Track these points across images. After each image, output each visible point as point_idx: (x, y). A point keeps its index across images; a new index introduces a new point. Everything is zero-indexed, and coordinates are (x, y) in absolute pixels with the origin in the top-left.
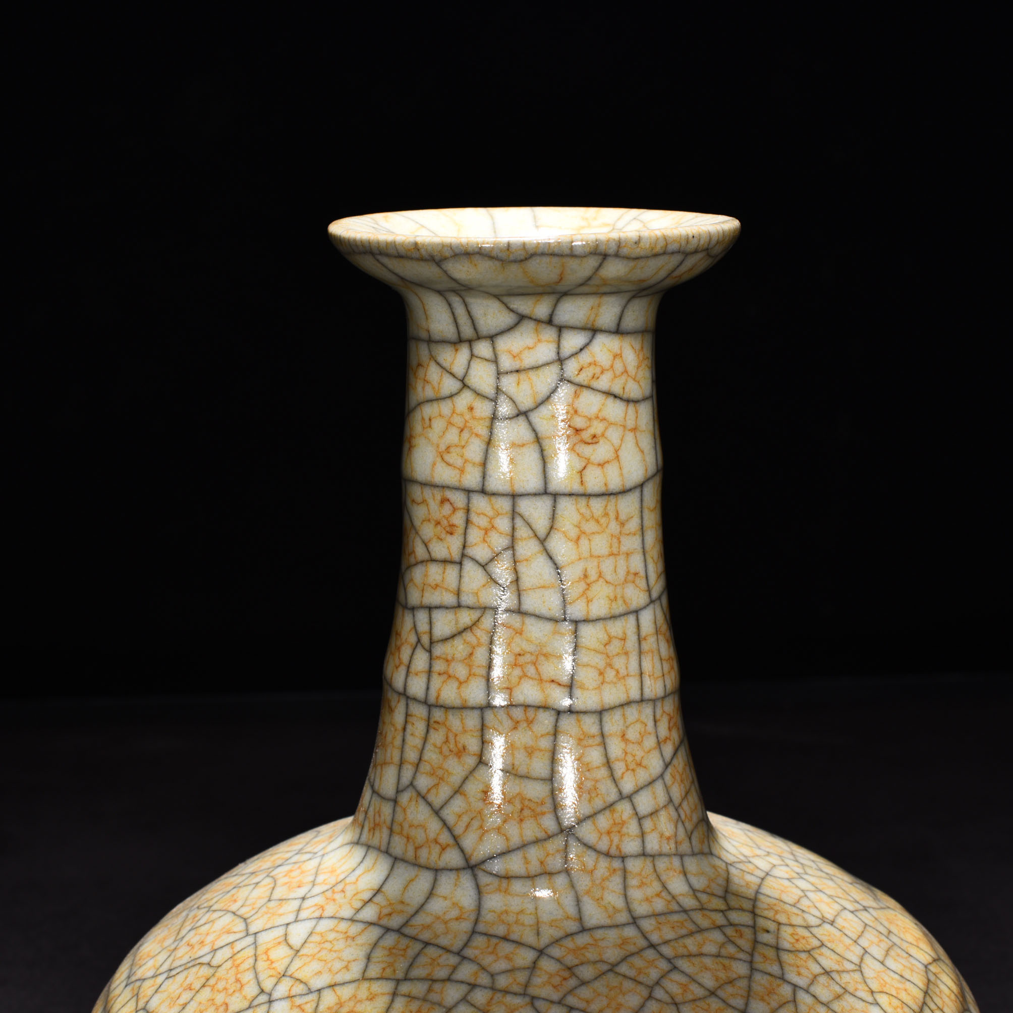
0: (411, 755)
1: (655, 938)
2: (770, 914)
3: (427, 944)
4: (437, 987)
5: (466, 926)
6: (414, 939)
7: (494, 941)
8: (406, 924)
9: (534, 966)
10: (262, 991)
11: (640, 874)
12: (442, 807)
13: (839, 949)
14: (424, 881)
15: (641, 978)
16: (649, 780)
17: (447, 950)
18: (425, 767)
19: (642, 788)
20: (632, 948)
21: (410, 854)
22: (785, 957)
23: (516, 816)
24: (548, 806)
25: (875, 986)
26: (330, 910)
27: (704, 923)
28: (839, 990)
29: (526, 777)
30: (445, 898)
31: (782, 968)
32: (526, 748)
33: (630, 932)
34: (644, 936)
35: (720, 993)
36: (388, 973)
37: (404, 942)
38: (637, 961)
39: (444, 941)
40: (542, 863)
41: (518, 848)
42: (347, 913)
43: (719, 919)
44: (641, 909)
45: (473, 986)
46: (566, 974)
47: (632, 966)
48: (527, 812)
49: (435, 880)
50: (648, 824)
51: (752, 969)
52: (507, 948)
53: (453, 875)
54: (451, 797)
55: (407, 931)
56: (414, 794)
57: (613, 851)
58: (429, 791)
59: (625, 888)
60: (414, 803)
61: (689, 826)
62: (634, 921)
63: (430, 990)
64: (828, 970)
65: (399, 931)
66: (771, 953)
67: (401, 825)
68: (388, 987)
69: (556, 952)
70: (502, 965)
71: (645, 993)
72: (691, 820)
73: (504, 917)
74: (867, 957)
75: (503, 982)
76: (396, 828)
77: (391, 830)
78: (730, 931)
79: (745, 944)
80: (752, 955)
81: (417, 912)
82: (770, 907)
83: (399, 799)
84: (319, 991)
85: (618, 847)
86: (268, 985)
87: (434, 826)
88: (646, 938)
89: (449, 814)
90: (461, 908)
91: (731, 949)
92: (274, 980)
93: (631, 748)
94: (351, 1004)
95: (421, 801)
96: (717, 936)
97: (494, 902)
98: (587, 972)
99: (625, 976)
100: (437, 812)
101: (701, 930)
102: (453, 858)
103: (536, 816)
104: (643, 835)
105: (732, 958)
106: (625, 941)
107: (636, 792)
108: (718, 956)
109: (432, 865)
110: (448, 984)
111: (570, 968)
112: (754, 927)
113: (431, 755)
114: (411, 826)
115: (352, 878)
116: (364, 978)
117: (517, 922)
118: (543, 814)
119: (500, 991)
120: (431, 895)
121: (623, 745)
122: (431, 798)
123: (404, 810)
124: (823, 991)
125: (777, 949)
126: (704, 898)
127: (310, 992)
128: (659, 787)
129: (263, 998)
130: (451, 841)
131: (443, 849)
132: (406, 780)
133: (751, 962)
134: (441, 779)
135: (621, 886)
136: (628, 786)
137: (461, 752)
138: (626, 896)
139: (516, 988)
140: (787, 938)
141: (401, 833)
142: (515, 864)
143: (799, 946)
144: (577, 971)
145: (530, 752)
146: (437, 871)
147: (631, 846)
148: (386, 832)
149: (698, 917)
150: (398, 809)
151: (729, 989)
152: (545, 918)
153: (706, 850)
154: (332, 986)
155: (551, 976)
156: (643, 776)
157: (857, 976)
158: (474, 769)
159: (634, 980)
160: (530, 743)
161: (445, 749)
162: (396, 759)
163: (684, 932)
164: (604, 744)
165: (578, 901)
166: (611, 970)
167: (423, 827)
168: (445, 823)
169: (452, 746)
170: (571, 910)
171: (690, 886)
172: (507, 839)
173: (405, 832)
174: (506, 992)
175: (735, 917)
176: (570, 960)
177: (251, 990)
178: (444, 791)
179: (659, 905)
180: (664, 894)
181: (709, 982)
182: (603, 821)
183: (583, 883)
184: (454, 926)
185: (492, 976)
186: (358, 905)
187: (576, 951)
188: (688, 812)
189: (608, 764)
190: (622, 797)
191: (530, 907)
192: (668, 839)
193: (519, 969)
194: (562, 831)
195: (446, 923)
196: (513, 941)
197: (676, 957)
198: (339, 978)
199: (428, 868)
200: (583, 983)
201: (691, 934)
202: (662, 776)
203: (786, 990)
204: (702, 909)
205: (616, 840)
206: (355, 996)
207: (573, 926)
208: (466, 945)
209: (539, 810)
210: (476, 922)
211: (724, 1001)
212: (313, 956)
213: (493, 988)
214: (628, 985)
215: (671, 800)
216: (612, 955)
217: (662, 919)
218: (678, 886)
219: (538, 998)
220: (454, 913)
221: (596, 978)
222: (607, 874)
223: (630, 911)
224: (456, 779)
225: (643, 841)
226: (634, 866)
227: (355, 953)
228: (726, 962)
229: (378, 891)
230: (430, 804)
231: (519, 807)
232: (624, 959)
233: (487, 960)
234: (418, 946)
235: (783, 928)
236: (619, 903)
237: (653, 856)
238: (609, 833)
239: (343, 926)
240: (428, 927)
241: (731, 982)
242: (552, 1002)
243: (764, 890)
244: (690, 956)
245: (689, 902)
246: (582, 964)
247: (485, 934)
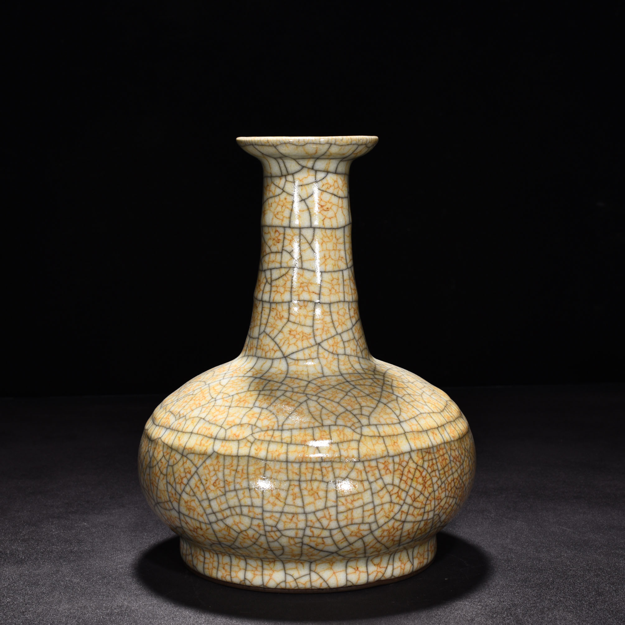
0: (264, 321)
1: (349, 380)
2: (390, 377)
3: (270, 381)
4: (274, 392)
5: (284, 376)
6: (265, 380)
7: (293, 379)
8: (262, 376)
9: (307, 386)
10: (213, 398)
11: (344, 361)
12: (275, 338)
13: (414, 389)
14: (269, 363)
15: (343, 390)
16: (347, 329)
17: (277, 382)
18: (269, 325)
19: (344, 332)
20: (341, 382)
21: (264, 355)
22: (394, 388)
23: (301, 339)
24: (312, 335)
25: (426, 401)
26: (235, 375)
27: (366, 377)
28: (413, 399)
29: (304, 325)
30: (276, 368)
31: (393, 391)
32: (304, 315)
33: (340, 378)
34: (345, 379)
35: (370, 395)
36: (257, 389)
37: (262, 381)
38: (342, 385)
39: (275, 380)
40: (310, 355)
41: (301, 350)
42: (242, 375)
43: (372, 377)
44: (344, 372)
45: (286, 391)
46: (318, 388)
47: (341, 386)
48: (304, 338)
49: (272, 362)
50: (346, 344)
51: (382, 390)
52: (298, 381)
53: (278, 360)
54: (278, 334)
55: (263, 378)
56: (265, 334)
57: (334, 352)
58: (270, 332)
59: (339, 365)
60: (265, 337)
61: (362, 349)
62: (342, 375)
63: (271, 393)
64: (409, 393)
65: (260, 378)
66: (390, 387)
67: (260, 346)
68: (257, 392)
69: (314, 382)
70: (296, 385)
71: (345, 394)
72: (362, 346)
73: (296, 373)
74: (424, 393)
75: (296, 390)
76: (259, 347)
77: (257, 348)
78: (375, 380)
79: (381, 383)
80: (382, 387)
81: (266, 372)
82: (390, 376)
83: (260, 337)
84: (233, 395)
85: (336, 351)
86: (214, 396)
87: (272, 344)
88: (346, 380)
89: (277, 340)
90: (281, 371)
91: (375, 384)
92: (216, 395)
93: (340, 317)
94: (244, 398)
95: (267, 336)
96: (371, 381)
97: (293, 368)
98: (325, 388)
99: (338, 389)
100: (273, 340)
101: (365, 379)
102: (279, 354)
103: (307, 339)
104: (345, 348)
105: (375, 386)
106: (338, 380)
107: (342, 333)
108: (371, 386)
109: (271, 357)
110: (278, 391)
111: (319, 387)
112: (384, 380)
113: (271, 320)
114: (264, 346)
115: (243, 366)
116: (248, 390)
117: (301, 374)
118: (310, 338)
119: (295, 392)
120: (271, 367)
121: (338, 316)
122: (271, 335)
123: (261, 340)
124: (407, 398)
125: (392, 386)
126: (366, 371)
127: (230, 396)
128: (350, 332)
129: (213, 400)
130: (278, 349)
131: (275, 352)
132: (262, 330)
133: (382, 388)
134: (275, 328)
135: (337, 364)
136: (339, 330)
137: (281, 318)
138: (339, 367)
139: (301, 392)
140: (395, 383)
141: (260, 349)
142: (300, 355)
143: (399, 386)
144: (321, 387)
145: (306, 317)
146: (273, 359)
147: (341, 351)
148: (255, 349)
149: (364, 376)
150: (259, 341)
151: (374, 395)
152: (310, 372)
153: (368, 358)
154: (237, 394)
155: (313, 388)
156: (345, 328)
157: (420, 397)
158: (286, 323)
159: (341, 390)
160: (306, 314)
161: (276, 317)
162: (259, 323)
163: (359, 379)
164: (331, 315)
165: (322, 368)
166: (333, 387)
167: (268, 345)
168: (276, 343)
169: (278, 316)
170: (320, 371)
171: (361, 367)
172: (298, 347)
173: (262, 348)
174: (297, 393)
175: (377, 376)
176: (319, 384)
177: (209, 398)
178: (276, 332)
179: (351, 371)
180: (352, 368)
181: (367, 392)
182: (331, 341)
183: (324, 362)
184: (279, 376)
185: (293, 388)
186: (246, 372)
187: (321, 382)
188: (361, 344)
189: (333, 322)
190: (337, 334)
191: (305, 369)
192: (354, 351)
193: (302, 387)
194: (316, 344)
195: (276, 375)
196: (300, 379)
197: (356, 385)
198: (239, 391)
199: (270, 359)
200: (324, 390)
201: (361, 379)
202: (351, 329)
203: (394, 397)
204: (365, 373)
205: (335, 348)
206: (245, 396)
207: (320, 375)
208: (283, 380)
209: (309, 337)
210: (287, 374)
211: (372, 397)
212: (230, 387)
213: (293, 392)
214: (338, 391)
215: (355, 338)
216: (334, 383)
217: (351, 375)
218: (357, 366)
219: (308, 394)
220: (279, 372)
221: (328, 389)
222: (332, 360)
223: (340, 372)
224: (280, 327)
225: (345, 350)
226: (342, 358)
227: (245, 385)
228: (374, 387)
229: (253, 368)
230: (270, 337)
231: (302, 336)
232: (338, 385)
233: (291, 384)
234: (267, 382)
235: (394, 381)
236: (337, 369)
237: (348, 355)
238: (333, 346)
239: (240, 378)
240: (270, 376)
241: (375, 393)
242: (313, 395)
243: (388, 372)
244: (361, 385)
245: (361, 371)
246: (323, 385)
247: (290, 377)
